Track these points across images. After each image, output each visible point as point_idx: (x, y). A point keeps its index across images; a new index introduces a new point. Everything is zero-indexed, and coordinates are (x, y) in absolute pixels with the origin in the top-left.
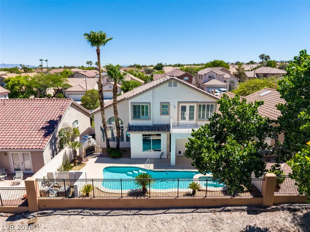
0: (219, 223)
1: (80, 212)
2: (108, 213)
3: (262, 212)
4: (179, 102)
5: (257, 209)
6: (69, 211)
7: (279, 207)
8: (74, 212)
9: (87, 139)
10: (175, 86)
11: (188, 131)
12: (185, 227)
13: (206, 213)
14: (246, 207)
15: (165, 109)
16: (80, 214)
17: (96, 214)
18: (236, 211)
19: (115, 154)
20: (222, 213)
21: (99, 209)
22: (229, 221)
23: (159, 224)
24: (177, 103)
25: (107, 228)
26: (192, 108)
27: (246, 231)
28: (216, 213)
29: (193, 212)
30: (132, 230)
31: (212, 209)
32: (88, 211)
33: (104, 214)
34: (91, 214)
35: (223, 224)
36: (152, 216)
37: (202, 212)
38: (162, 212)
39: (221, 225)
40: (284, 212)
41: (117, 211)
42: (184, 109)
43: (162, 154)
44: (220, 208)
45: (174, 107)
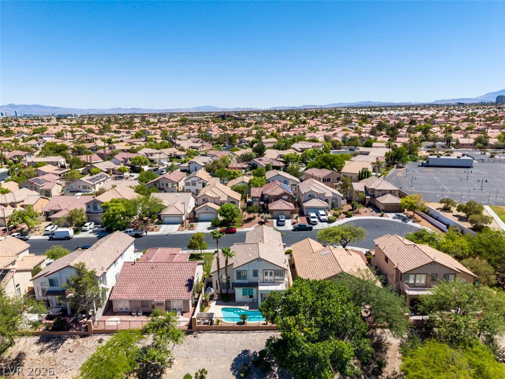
1: (216, 332)
2: (228, 332)
4: (264, 270)
8: (213, 332)
9: (210, 290)
10: (261, 261)
15: (255, 274)
19: (226, 299)
23: (250, 337)
25: (228, 339)
26: (271, 273)
30: (239, 339)
32: (219, 331)
42: (266, 273)
43: (254, 300)
45: (261, 272)
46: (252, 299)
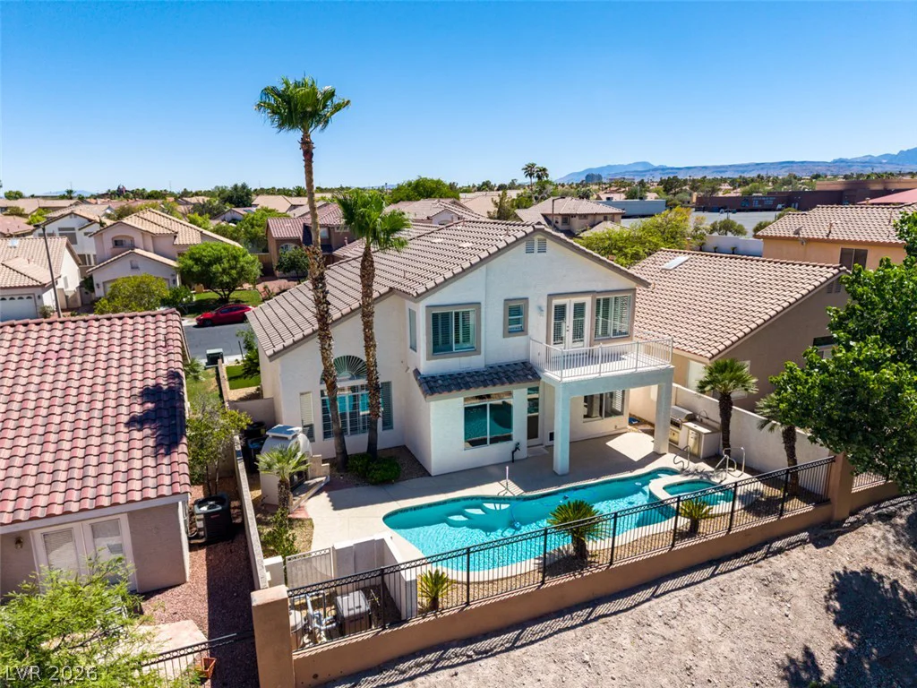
0: (779, 585)
1: (437, 661)
2: (517, 639)
3: (836, 538)
4: (551, 296)
5: (825, 531)
6: (402, 667)
7: (861, 517)
8: (418, 665)
9: (290, 437)
10: (542, 250)
11: (600, 373)
12: (717, 615)
13: (741, 570)
14: (807, 533)
15: (516, 314)
16: (439, 665)
17: (486, 652)
18: (793, 548)
19: (386, 470)
20: (772, 559)
21: (486, 635)
22: (795, 575)
23: (659, 627)
24: (546, 297)
25: (539, 680)
26: (579, 309)
27: (837, 585)
28: (760, 563)
29: (713, 575)
30: (607, 663)
31: (746, 558)
32: (458, 650)
33: (507, 645)
34: (471, 656)
35: (787, 584)
36: (630, 612)
37: (732, 570)
38: (648, 596)
39: (784, 588)
40: (874, 524)
41: (537, 628)
42: (560, 312)
43: (517, 448)
44: (760, 550)
45: (540, 309)
46: (509, 446)
